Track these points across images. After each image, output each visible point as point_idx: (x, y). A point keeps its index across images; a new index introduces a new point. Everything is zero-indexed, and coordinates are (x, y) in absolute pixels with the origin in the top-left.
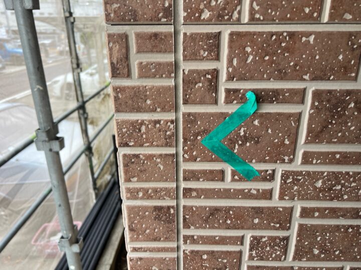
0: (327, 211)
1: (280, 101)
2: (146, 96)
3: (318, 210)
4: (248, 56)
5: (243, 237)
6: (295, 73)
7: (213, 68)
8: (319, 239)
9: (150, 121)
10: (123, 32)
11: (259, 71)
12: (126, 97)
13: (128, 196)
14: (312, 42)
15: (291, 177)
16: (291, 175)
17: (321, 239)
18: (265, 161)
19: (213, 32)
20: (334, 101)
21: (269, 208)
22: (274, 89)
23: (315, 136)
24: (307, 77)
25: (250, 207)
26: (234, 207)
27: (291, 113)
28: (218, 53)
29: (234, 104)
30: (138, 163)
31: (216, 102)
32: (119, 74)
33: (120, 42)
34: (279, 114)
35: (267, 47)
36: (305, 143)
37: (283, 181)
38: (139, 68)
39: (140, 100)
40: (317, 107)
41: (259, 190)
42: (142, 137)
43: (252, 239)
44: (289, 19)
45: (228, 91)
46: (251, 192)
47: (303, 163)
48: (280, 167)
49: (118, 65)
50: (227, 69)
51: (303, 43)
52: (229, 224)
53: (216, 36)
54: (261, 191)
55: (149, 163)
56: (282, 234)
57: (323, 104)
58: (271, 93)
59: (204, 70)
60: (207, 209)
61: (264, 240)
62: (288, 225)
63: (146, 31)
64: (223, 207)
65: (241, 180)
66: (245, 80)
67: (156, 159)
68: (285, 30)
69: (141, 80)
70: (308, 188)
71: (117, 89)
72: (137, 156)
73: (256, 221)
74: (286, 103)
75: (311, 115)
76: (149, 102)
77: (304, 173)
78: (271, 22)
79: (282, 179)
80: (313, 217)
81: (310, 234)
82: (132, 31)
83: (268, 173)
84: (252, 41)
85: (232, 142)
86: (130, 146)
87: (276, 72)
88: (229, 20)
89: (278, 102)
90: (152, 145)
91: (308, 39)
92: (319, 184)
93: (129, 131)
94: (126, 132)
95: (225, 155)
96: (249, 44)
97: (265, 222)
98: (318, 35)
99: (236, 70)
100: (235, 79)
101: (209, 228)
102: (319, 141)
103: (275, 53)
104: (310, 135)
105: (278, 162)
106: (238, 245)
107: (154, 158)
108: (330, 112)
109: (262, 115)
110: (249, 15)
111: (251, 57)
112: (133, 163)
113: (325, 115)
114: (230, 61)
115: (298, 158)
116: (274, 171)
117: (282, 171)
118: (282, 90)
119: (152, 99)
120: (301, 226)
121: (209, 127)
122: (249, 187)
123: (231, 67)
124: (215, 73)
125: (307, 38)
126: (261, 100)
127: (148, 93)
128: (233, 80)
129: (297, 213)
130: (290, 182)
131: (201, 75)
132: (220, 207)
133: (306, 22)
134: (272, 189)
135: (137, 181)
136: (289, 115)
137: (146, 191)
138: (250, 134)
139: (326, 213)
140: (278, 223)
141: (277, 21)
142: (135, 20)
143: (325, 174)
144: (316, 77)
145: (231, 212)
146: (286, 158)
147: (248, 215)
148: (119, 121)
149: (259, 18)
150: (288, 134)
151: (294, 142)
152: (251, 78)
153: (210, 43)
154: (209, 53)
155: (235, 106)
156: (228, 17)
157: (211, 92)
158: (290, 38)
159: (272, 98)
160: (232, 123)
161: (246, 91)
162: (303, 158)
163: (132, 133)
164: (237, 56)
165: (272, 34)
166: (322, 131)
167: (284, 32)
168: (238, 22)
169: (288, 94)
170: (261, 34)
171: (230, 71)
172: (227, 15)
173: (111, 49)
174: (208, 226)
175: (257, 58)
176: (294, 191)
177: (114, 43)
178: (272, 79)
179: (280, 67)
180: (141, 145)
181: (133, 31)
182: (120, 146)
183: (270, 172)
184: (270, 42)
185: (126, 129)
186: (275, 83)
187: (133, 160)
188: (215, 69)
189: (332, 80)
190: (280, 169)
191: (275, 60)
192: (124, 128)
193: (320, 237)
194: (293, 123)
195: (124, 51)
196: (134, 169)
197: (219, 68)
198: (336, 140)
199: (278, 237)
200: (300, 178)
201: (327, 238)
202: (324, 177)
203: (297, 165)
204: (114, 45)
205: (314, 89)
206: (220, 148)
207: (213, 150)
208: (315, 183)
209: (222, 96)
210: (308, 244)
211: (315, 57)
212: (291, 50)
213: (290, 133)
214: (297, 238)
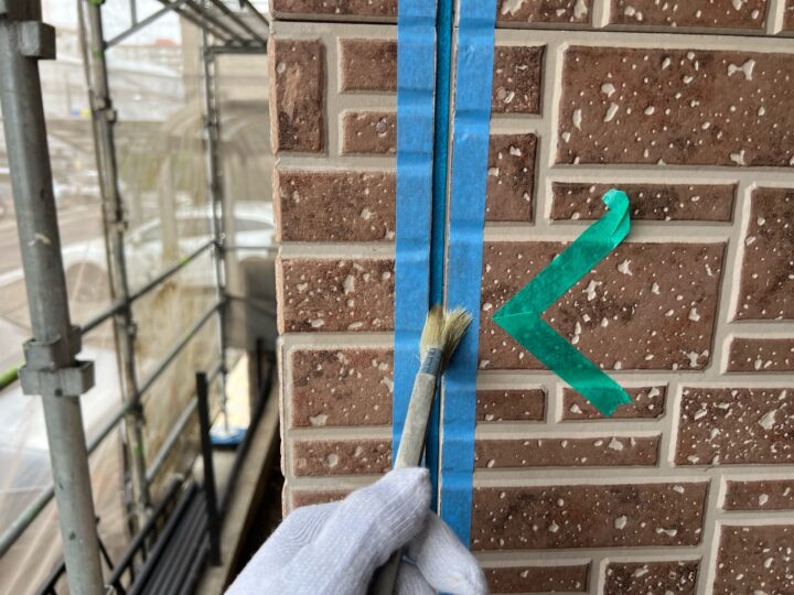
0: (788, 490)
1: (679, 214)
2: (362, 198)
3: (767, 487)
4: (608, 106)
5: (588, 567)
6: (714, 149)
7: (528, 131)
8: (768, 564)
9: (368, 265)
10: (314, 38)
11: (632, 140)
12: (312, 201)
13: (300, 466)
14: (749, 77)
15: (705, 405)
16: (705, 400)
17: (773, 563)
18: (645, 367)
19: (530, 45)
21: (652, 488)
22: (665, 185)
23: (758, 302)
24: (739, 158)
25: (606, 486)
26: (569, 488)
27: (704, 246)
28: (539, 97)
29: (574, 223)
30: (333, 376)
31: (530, 217)
32: (298, 141)
33: (306, 63)
34: (678, 247)
35: (651, 85)
36: (738, 319)
37: (685, 417)
38: (348, 127)
39: (347, 210)
40: (763, 231)
41: (630, 439)
42: (346, 305)
43: (610, 572)
44: (701, 22)
45: (560, 189)
46: (611, 446)
47: (732, 370)
48: (680, 381)
49: (298, 120)
50: (560, 134)
51: (730, 78)
52: (557, 535)
53: (535, 55)
54: (633, 443)
55: (359, 375)
56: (682, 555)
57: (776, 224)
58: (659, 196)
59: (506, 136)
60: (503, 495)
61: (640, 573)
62: (698, 531)
63: (369, 38)
64: (543, 489)
65: (587, 415)
66: (601, 162)
67: (379, 363)
68: (691, 47)
69: (351, 159)
70: (744, 433)
71: (289, 182)
72: (329, 356)
73: (622, 523)
74: (692, 219)
75: (748, 249)
76: (367, 215)
77: (734, 393)
78: (661, 28)
79: (683, 411)
80: (756, 507)
81: (749, 553)
82: (335, 37)
83: (651, 396)
84: (617, 71)
85: (569, 317)
86: (315, 330)
87: (671, 146)
88: (566, 17)
89: (676, 216)
90: (369, 327)
91: (740, 69)
92: (769, 422)
93: (314, 289)
94: (307, 293)
95: (550, 350)
96: (610, 76)
97: (643, 525)
98: (763, 60)
99: (581, 138)
100: (577, 160)
101: (506, 547)
102: (769, 312)
103: (668, 100)
104: (749, 297)
105: (675, 366)
106: (578, 590)
107: (374, 363)
108: (792, 242)
109: (638, 250)
110: (612, 9)
111: (614, 109)
112: (319, 374)
113: (781, 249)
114: (567, 116)
115: (720, 357)
116: (664, 390)
117: (684, 390)
118: (685, 188)
119: (376, 208)
120: (728, 532)
121: (514, 278)
122: (606, 435)
123: (569, 131)
124: (532, 145)
125: (739, 66)
126: (637, 212)
127: (367, 192)
128: (573, 162)
129: (719, 498)
130: (703, 418)
131: (497, 148)
132: (535, 489)
133: (737, 31)
134: (660, 437)
135: (328, 425)
136: (702, 250)
137: (347, 450)
138: (610, 297)
139: (785, 494)
140: (673, 527)
141: (674, 25)
142: (345, 11)
143: (783, 395)
144: (759, 158)
145: (561, 503)
146: (694, 357)
147: (601, 508)
148: (291, 263)
149: (634, 17)
150: (699, 296)
151: (712, 316)
152: (614, 158)
153: (522, 71)
154: (519, 96)
155: (575, 227)
156: (564, 11)
157: (521, 189)
158: (702, 65)
159: (663, 208)
160: (567, 268)
161: (603, 188)
162: (733, 357)
163: (320, 294)
164: (580, 104)
165: (664, 55)
166: (774, 289)
167: (689, 50)
168: (587, 24)
169: (698, 198)
170: (637, 54)
171: (567, 140)
172: (561, 8)
173: (281, 80)
174: (502, 542)
175: (629, 111)
176: (713, 442)
177: (291, 63)
178: (661, 162)
179: (681, 133)
180: (343, 329)
181: (338, 38)
182: (288, 330)
183: (656, 393)
184: (659, 73)
185: (306, 285)
186: (667, 172)
187: (320, 368)
188: (531, 135)
190: (679, 385)
191: (670, 116)
192: (303, 283)
193: (771, 560)
194: (709, 270)
195: (313, 84)
196: (320, 392)
197: (541, 133)
199: (673, 563)
200: (726, 406)
201: (788, 559)
202: (782, 402)
203: (718, 375)
204: (290, 70)
205: (754, 186)
206: (538, 333)
207: (523, 339)
208: (759, 418)
209: (546, 201)
210: (743, 579)
211: (757, 111)
212: (704, 93)
213: (703, 295)
214: (719, 563)
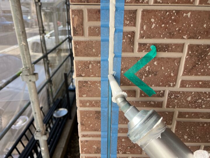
0: (193, 114)
2: (92, 47)
3: (188, 113)
4: (152, 24)
6: (179, 35)
7: (132, 31)
8: (187, 130)
9: (95, 62)
10: (80, 9)
11: (158, 33)
12: (81, 48)
13: (81, 105)
14: (189, 16)
15: (174, 95)
16: (174, 93)
17: (189, 130)
18: (159, 86)
19: (133, 9)
20: (200, 51)
21: (160, 112)
22: (166, 44)
23: (188, 71)
24: (185, 37)
28: (135, 22)
29: (144, 52)
30: (87, 86)
31: (133, 51)
32: (78, 34)
33: (79, 15)
34: (169, 58)
35: (163, 19)
36: (183, 75)
37: (169, 97)
38: (89, 30)
39: (89, 50)
40: (190, 55)
42: (90, 71)
44: (177, 3)
45: (140, 44)
46: (151, 103)
47: (180, 87)
49: (77, 29)
50: (140, 31)
51: (184, 17)
53: (134, 12)
54: (156, 103)
55: (93, 86)
57: (194, 53)
58: (164, 46)
59: (127, 32)
62: (171, 122)
63: (94, 8)
65: (145, 96)
66: (150, 38)
67: (97, 84)
69: (90, 37)
70: (183, 101)
71: (76, 43)
72: (86, 82)
74: (173, 52)
75: (186, 59)
76: (94, 50)
77: (181, 92)
78: (166, 5)
80: (185, 117)
81: (183, 127)
82: (85, 8)
84: (155, 16)
85: (141, 74)
86: (83, 76)
87: (168, 34)
88: (142, 2)
89: (168, 51)
90: (95, 76)
91: (187, 15)
92: (189, 99)
94: (81, 68)
95: (137, 82)
96: (153, 17)
98: (193, 12)
99: (145, 32)
100: (144, 37)
102: (190, 74)
103: (168, 23)
104: (186, 71)
105: (167, 86)
108: (198, 58)
109: (159, 59)
111: (154, 25)
112: (84, 86)
113: (195, 59)
114: (142, 27)
115: (178, 84)
116: (164, 91)
117: (169, 91)
118: (171, 44)
119: (96, 49)
120: (178, 123)
121: (129, 66)
123: (142, 31)
124: (133, 33)
126: (159, 50)
127: (94, 45)
128: (143, 38)
129: (176, 115)
130: (173, 98)
131: (125, 35)
133: (186, 5)
134: (163, 102)
135: (86, 96)
136: (174, 59)
137: (91, 102)
138: (151, 70)
139: (192, 115)
140: (165, 121)
141: (170, 4)
142: (88, 2)
143: (193, 93)
144: (190, 37)
146: (172, 84)
148: (77, 61)
149: (160, 2)
150: (173, 70)
151: (176, 75)
152: (154, 37)
153: (131, 16)
154: (130, 22)
157: (130, 45)
158: (177, 14)
159: (165, 49)
160: (141, 63)
161: (151, 45)
162: (181, 84)
163: (84, 69)
164: (146, 24)
165: (166, 11)
166: (192, 69)
167: (173, 10)
168: (148, 4)
169: (174, 47)
170: (160, 11)
171: (142, 33)
173: (73, 19)
174: (125, 123)
175: (158, 26)
176: (175, 103)
177: (75, 15)
178: (165, 38)
179: (170, 31)
180: (89, 76)
182: (77, 76)
183: (162, 92)
184: (166, 16)
186: (167, 40)
189: (199, 39)
191: (168, 27)
192: (80, 66)
194: (176, 64)
195: (81, 20)
196: (84, 90)
197: (135, 31)
198: (200, 74)
200: (179, 95)
201: (192, 129)
202: (192, 95)
203: (178, 88)
204: (75, 17)
205: (189, 44)
206: (134, 78)
207: (130, 79)
208: (187, 98)
209: (136, 47)
210: (181, 133)
211: (190, 25)
212: (177, 21)
213: (175, 70)
214: (175, 129)
